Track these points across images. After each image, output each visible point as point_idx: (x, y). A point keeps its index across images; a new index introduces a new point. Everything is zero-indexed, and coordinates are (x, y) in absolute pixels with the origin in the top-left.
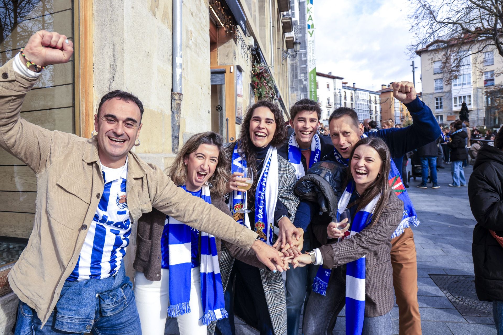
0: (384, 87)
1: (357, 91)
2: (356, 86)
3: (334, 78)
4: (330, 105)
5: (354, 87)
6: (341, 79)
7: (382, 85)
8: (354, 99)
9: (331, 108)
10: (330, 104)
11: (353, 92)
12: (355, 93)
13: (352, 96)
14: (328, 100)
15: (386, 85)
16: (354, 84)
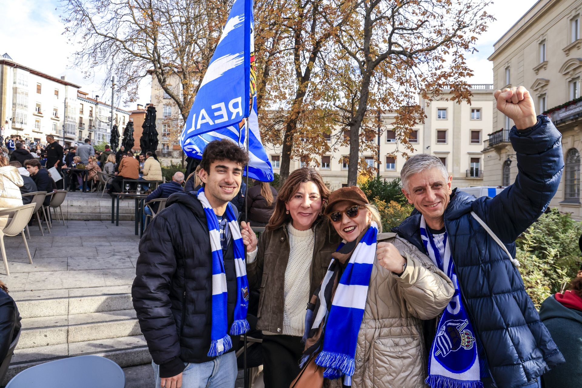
0: (140, 107)
1: (99, 106)
2: (99, 100)
3: (66, 84)
4: (57, 117)
5: (96, 101)
6: (78, 87)
7: (138, 105)
8: (94, 115)
9: (59, 121)
10: (58, 115)
11: (94, 106)
12: (97, 107)
13: (91, 111)
14: (56, 110)
15: (142, 106)
16: (97, 96)
